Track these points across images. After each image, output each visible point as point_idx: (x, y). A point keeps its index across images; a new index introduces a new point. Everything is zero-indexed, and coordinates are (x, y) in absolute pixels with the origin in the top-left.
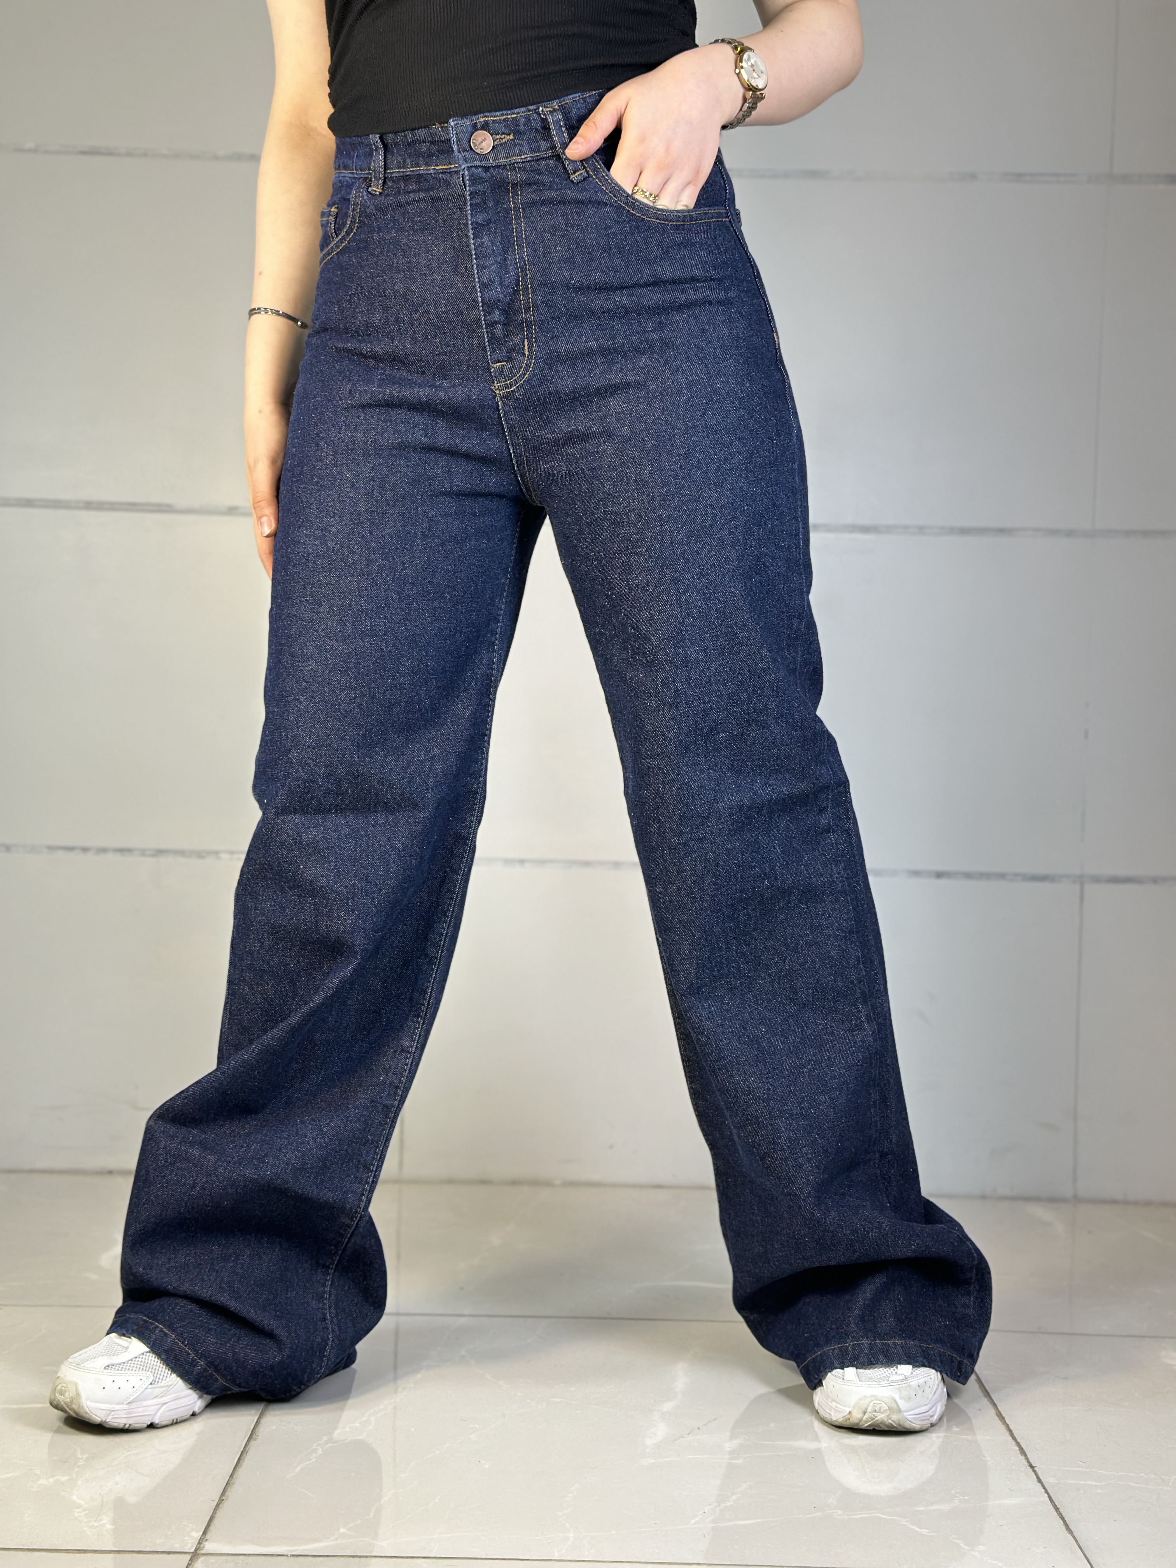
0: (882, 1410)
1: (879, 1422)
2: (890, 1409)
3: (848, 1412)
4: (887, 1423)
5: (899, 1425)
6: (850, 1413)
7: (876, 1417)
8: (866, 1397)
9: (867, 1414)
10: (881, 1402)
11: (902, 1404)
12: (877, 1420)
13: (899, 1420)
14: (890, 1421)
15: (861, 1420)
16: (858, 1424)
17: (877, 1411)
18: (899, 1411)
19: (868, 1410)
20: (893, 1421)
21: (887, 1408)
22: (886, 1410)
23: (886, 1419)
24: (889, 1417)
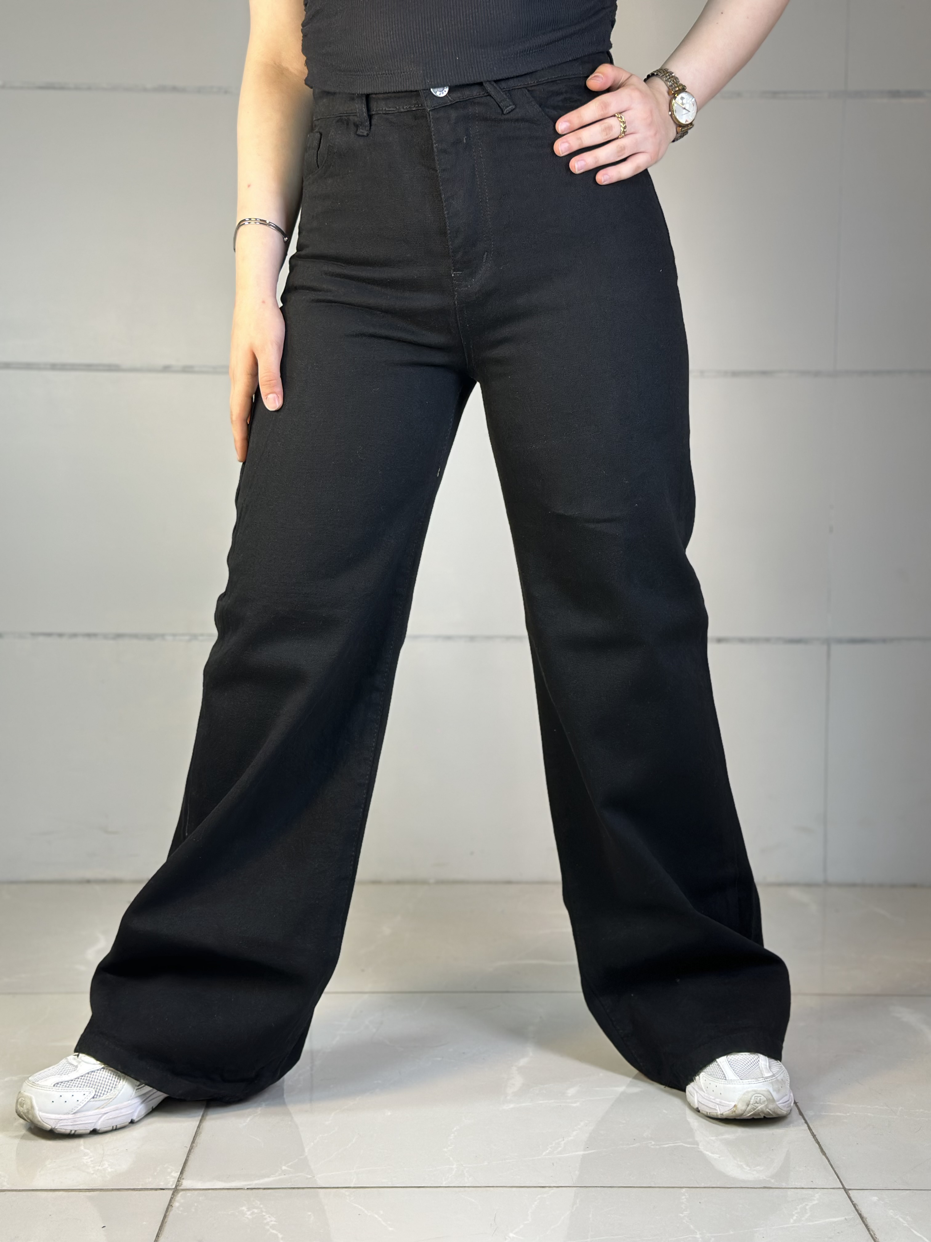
0: (761, 1101)
1: (759, 1111)
2: (768, 1100)
3: (733, 1105)
4: (765, 1112)
5: (774, 1112)
6: (735, 1106)
7: (757, 1107)
8: (748, 1092)
9: (750, 1106)
10: (760, 1095)
11: (775, 1096)
12: (758, 1110)
13: (774, 1109)
14: (768, 1110)
15: (745, 1111)
16: (742, 1114)
17: (758, 1102)
18: (773, 1101)
19: (751, 1103)
20: (770, 1110)
21: (765, 1099)
22: (764, 1101)
23: (764, 1109)
24: (766, 1106)
